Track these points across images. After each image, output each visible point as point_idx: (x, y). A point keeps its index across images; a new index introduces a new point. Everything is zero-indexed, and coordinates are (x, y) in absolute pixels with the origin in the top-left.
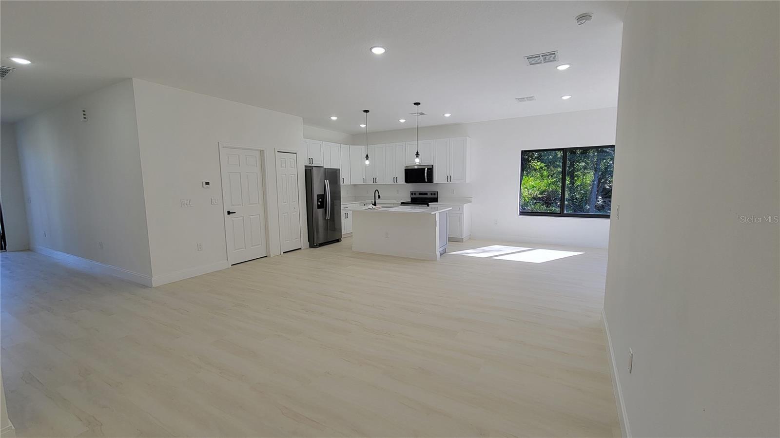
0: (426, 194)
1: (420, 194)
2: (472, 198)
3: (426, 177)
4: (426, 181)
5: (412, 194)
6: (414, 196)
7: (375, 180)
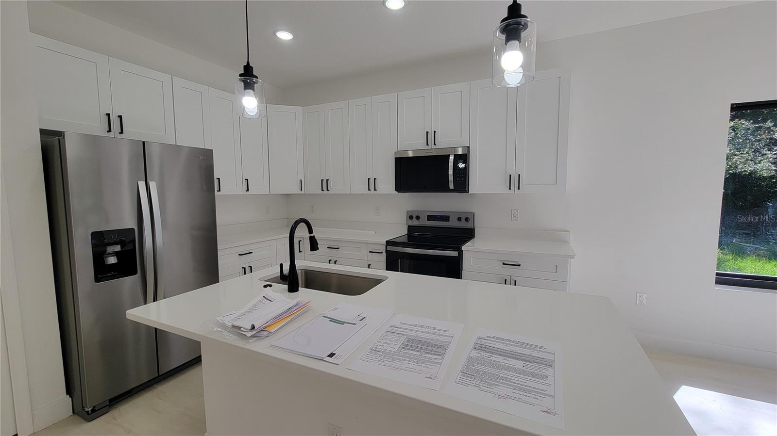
0: (446, 218)
1: (431, 218)
2: (567, 231)
3: (451, 178)
4: (451, 186)
5: (411, 217)
6: (415, 223)
7: (325, 184)
